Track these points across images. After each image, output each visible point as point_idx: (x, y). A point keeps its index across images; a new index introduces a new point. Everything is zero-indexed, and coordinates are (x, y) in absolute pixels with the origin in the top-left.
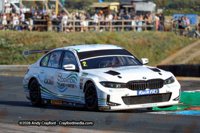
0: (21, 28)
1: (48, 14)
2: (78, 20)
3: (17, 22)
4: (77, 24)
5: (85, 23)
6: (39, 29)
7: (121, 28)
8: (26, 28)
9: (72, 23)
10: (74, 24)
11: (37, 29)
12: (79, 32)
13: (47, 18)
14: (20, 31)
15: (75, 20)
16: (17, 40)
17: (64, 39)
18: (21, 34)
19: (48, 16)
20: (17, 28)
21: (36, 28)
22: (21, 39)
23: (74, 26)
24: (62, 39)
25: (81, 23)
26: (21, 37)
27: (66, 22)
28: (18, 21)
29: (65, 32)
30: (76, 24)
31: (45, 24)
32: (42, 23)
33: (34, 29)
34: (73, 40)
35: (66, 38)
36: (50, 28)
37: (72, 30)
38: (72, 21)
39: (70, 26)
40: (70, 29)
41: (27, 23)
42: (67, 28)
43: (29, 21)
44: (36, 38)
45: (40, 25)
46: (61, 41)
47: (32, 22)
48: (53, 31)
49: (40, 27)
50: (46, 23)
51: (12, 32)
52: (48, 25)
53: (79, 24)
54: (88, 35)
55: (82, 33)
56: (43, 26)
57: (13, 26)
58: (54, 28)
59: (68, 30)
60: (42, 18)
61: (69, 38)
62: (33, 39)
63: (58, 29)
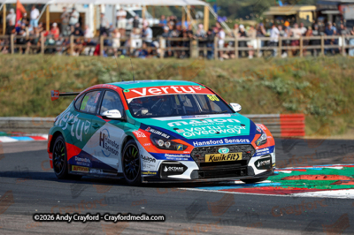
0: (146, 53)
1: (190, 28)
2: (243, 39)
3: (137, 44)
4: (242, 44)
5: (255, 43)
6: (176, 55)
7: (319, 50)
8: (153, 53)
9: (234, 43)
10: (236, 44)
11: (172, 55)
12: (245, 59)
13: (190, 35)
14: (144, 59)
15: (238, 38)
16: (138, 73)
17: (220, 71)
18: (145, 64)
19: (191, 32)
20: (137, 53)
22: (144, 73)
23: (237, 48)
24: (216, 72)
25: (248, 44)
26: (144, 68)
27: (221, 43)
28: (140, 41)
29: (222, 60)
30: (239, 46)
31: (186, 46)
32: (181, 44)
33: (167, 55)
34: (234, 72)
35: (223, 69)
36: (195, 52)
37: (233, 56)
38: (232, 39)
39: (229, 48)
40: (230, 53)
41: (156, 44)
42: (224, 52)
43: (158, 40)
44: (171, 69)
45: (178, 48)
46: (214, 74)
47: (163, 42)
48: (201, 58)
49: (177, 51)
50: (187, 44)
51: (129, 59)
52: (191, 48)
53: (245, 44)
54: (260, 63)
55: (250, 60)
56: (183, 48)
57: (132, 51)
58: (201, 53)
59: (226, 56)
60: (181, 36)
61: (227, 70)
62: (166, 72)
63: (210, 53)
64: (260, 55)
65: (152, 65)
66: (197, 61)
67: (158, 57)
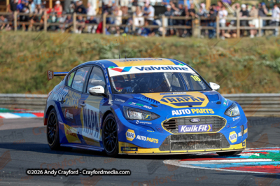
0: (148, 32)
2: (245, 18)
3: (140, 22)
4: (244, 23)
5: (257, 23)
6: (178, 34)
9: (235, 21)
10: (238, 23)
11: (175, 34)
12: (247, 38)
14: (146, 37)
15: (240, 17)
16: (140, 51)
17: (221, 50)
18: (147, 42)
19: (194, 11)
20: (140, 31)
21: (172, 32)
22: (146, 51)
23: (238, 27)
24: (218, 51)
25: (250, 23)
26: (146, 47)
27: (223, 21)
28: (142, 19)
29: (223, 38)
30: (241, 25)
31: (188, 25)
32: (184, 22)
33: (169, 33)
34: (236, 51)
35: (225, 48)
36: (197, 31)
37: (235, 35)
38: (235, 19)
39: (231, 27)
40: (232, 32)
41: (158, 22)
42: (226, 31)
43: (160, 19)
44: (173, 48)
45: (180, 27)
46: (215, 52)
47: (165, 20)
48: (203, 37)
49: (179, 29)
50: (190, 22)
51: (132, 38)
52: (193, 27)
53: (247, 23)
54: (262, 43)
55: (252, 39)
56: (185, 27)
57: (134, 29)
58: (203, 31)
59: (228, 35)
60: (183, 14)
61: (229, 48)
62: (168, 51)
63: (211, 32)
64: (261, 34)
65: (154, 44)
66: (199, 39)
67: (161, 35)
